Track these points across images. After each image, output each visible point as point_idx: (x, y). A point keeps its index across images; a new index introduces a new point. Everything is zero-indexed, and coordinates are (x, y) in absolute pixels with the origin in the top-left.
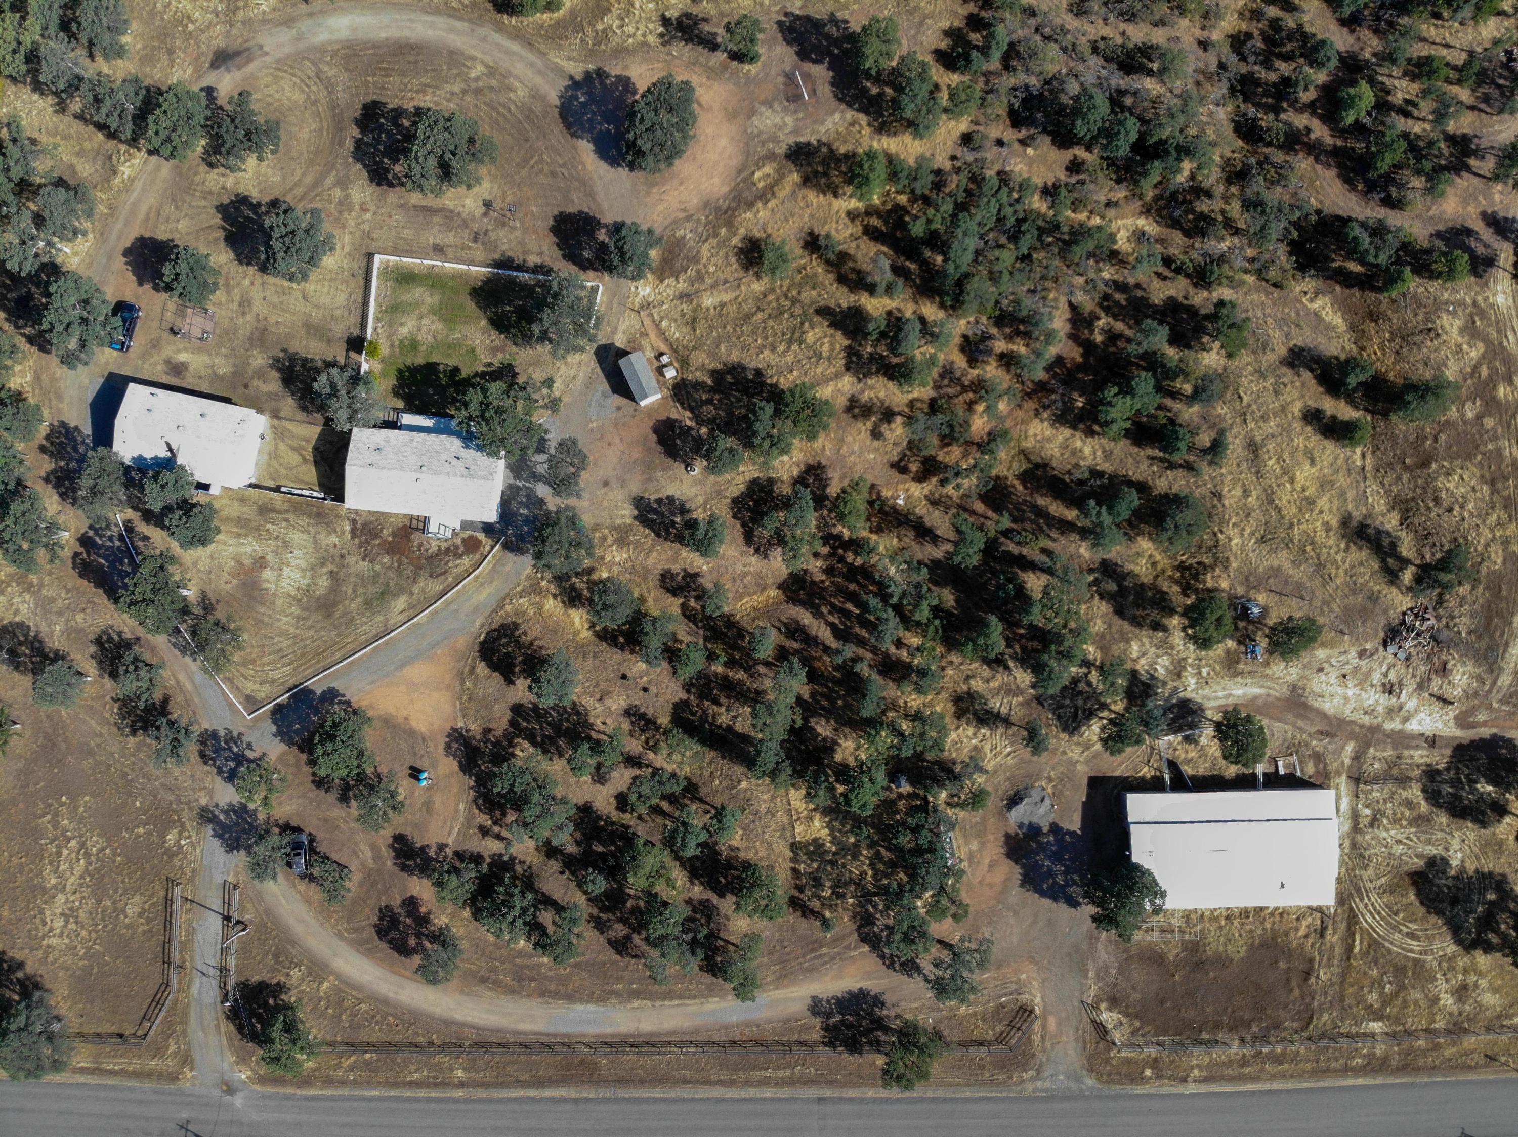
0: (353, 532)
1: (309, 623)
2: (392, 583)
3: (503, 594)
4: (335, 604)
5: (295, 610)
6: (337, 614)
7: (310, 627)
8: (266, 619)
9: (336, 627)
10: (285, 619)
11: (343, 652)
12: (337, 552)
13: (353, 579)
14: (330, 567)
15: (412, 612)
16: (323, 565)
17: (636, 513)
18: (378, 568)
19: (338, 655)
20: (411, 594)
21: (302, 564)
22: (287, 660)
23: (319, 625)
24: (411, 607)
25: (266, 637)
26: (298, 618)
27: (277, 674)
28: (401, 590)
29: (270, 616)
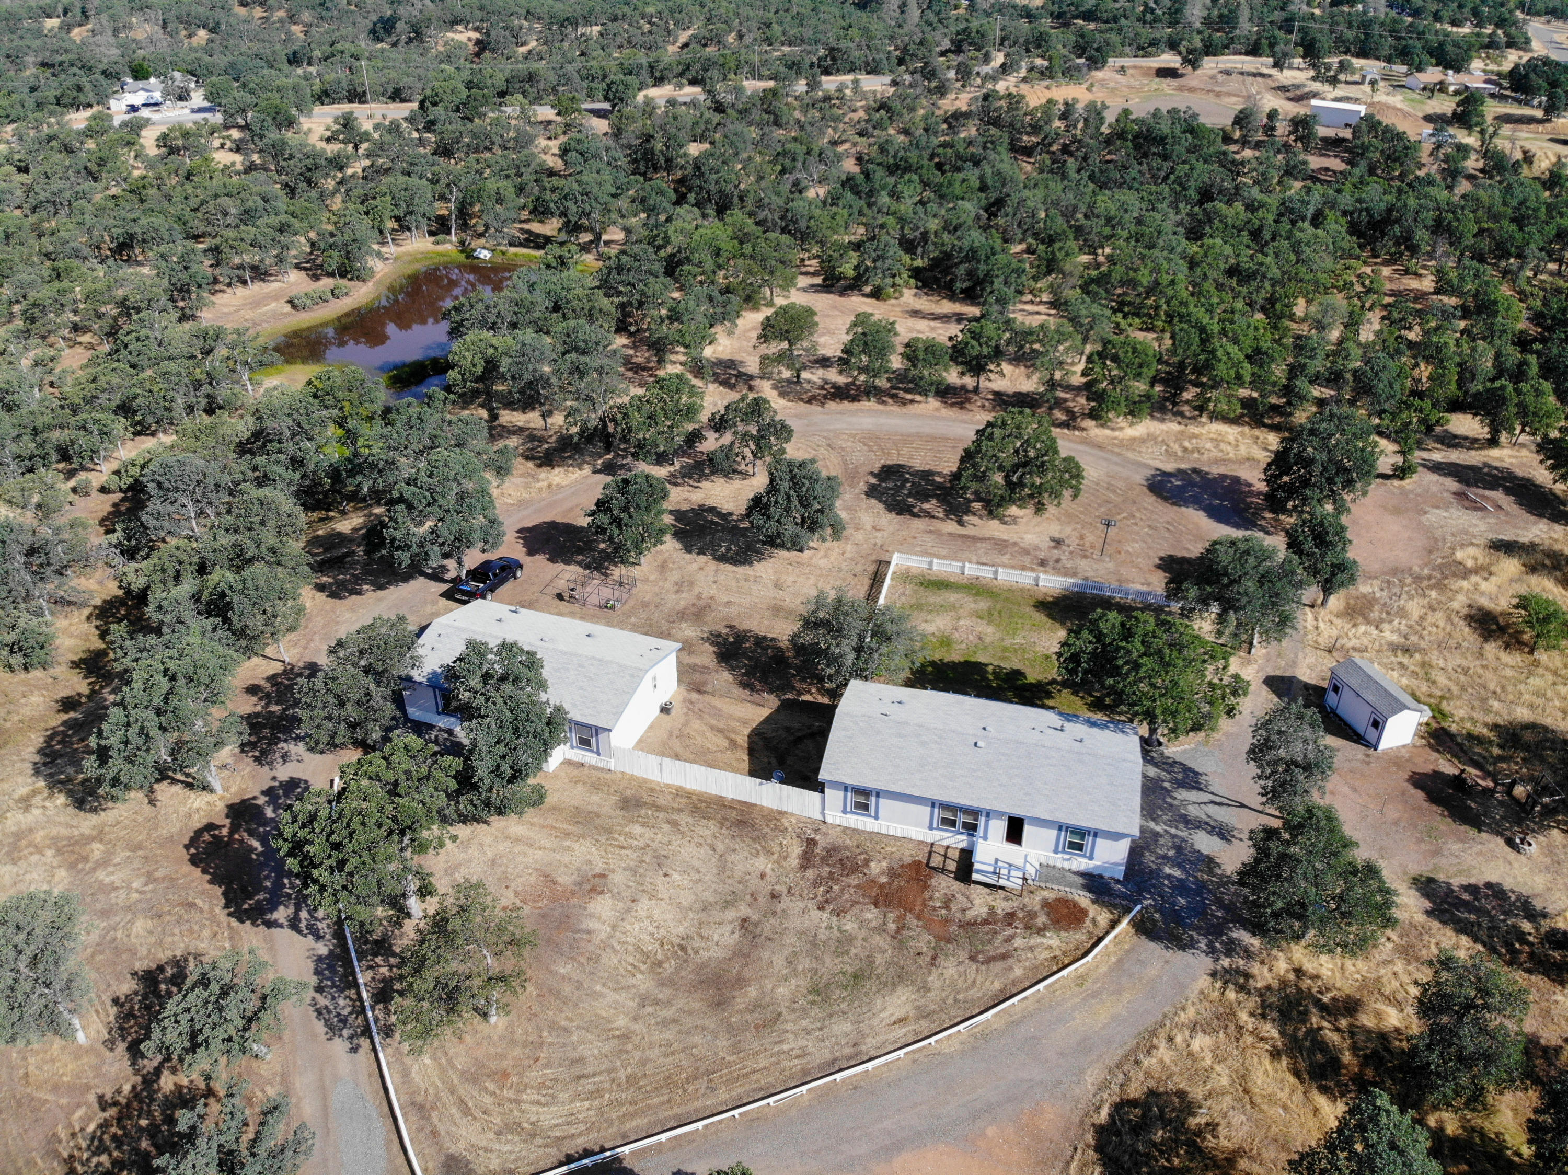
0: (807, 859)
1: (669, 1013)
2: (879, 959)
3: (1150, 1021)
4: (740, 982)
5: (644, 982)
6: (741, 1002)
7: (665, 1023)
8: (567, 989)
9: (731, 1030)
10: (612, 996)
11: (739, 1090)
12: (765, 889)
13: (790, 939)
14: (744, 910)
15: (924, 1026)
16: (727, 905)
17: (1428, 905)
18: (850, 926)
19: (723, 1095)
20: (926, 988)
21: (686, 898)
22: (589, 1085)
23: (689, 1022)
24: (924, 1014)
25: (553, 1026)
26: (644, 1000)
27: (549, 1117)
28: (901, 977)
29: (579, 985)
